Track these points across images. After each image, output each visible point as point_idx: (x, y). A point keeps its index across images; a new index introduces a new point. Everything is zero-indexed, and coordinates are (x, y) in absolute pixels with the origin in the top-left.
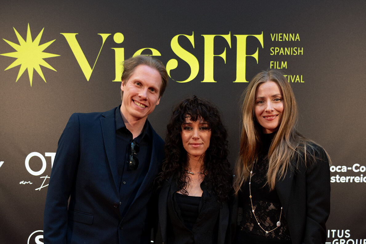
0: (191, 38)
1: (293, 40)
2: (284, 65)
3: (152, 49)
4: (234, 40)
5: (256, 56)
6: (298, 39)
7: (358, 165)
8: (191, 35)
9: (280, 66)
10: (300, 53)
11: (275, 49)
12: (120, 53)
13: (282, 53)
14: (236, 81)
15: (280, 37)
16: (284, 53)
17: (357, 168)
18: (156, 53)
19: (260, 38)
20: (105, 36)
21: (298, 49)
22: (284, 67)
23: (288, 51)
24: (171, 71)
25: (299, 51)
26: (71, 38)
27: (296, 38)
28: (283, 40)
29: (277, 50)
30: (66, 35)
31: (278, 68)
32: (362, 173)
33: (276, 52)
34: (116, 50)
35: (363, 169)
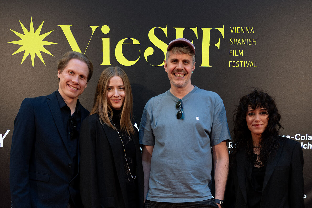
0: (165, 30)
1: (249, 33)
2: (241, 53)
3: (133, 39)
4: (200, 32)
5: (218, 45)
6: (252, 32)
7: (300, 135)
8: (165, 28)
9: (237, 54)
10: (254, 43)
11: (233, 39)
12: (106, 42)
13: (239, 43)
14: (202, 66)
15: (238, 30)
16: (241, 43)
17: (298, 137)
18: (136, 42)
19: (222, 30)
20: (94, 28)
21: (252, 40)
22: (241, 54)
23: (244, 42)
24: (148, 57)
25: (253, 42)
26: (66, 29)
27: (251, 31)
28: (240, 32)
29: (235, 40)
30: (62, 27)
31: (236, 55)
32: (302, 141)
33: (234, 42)
34: (104, 39)
35: (303, 138)
